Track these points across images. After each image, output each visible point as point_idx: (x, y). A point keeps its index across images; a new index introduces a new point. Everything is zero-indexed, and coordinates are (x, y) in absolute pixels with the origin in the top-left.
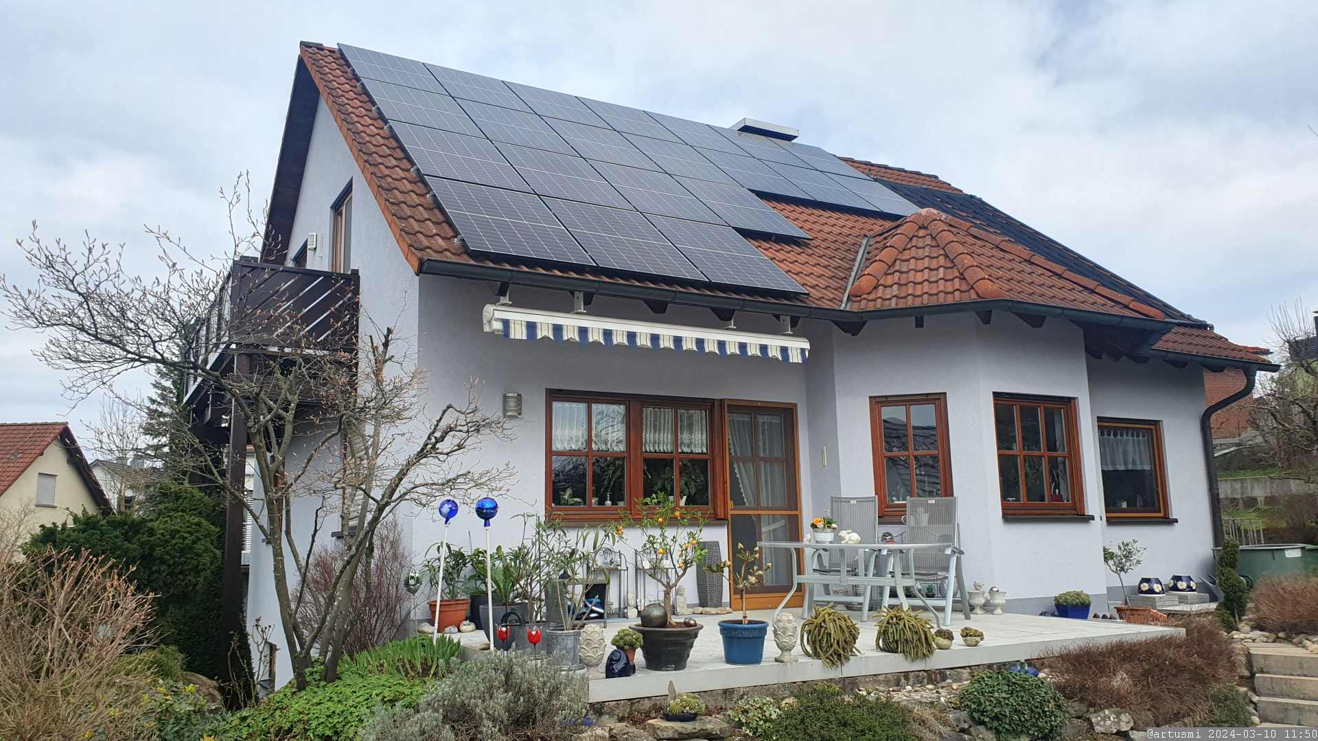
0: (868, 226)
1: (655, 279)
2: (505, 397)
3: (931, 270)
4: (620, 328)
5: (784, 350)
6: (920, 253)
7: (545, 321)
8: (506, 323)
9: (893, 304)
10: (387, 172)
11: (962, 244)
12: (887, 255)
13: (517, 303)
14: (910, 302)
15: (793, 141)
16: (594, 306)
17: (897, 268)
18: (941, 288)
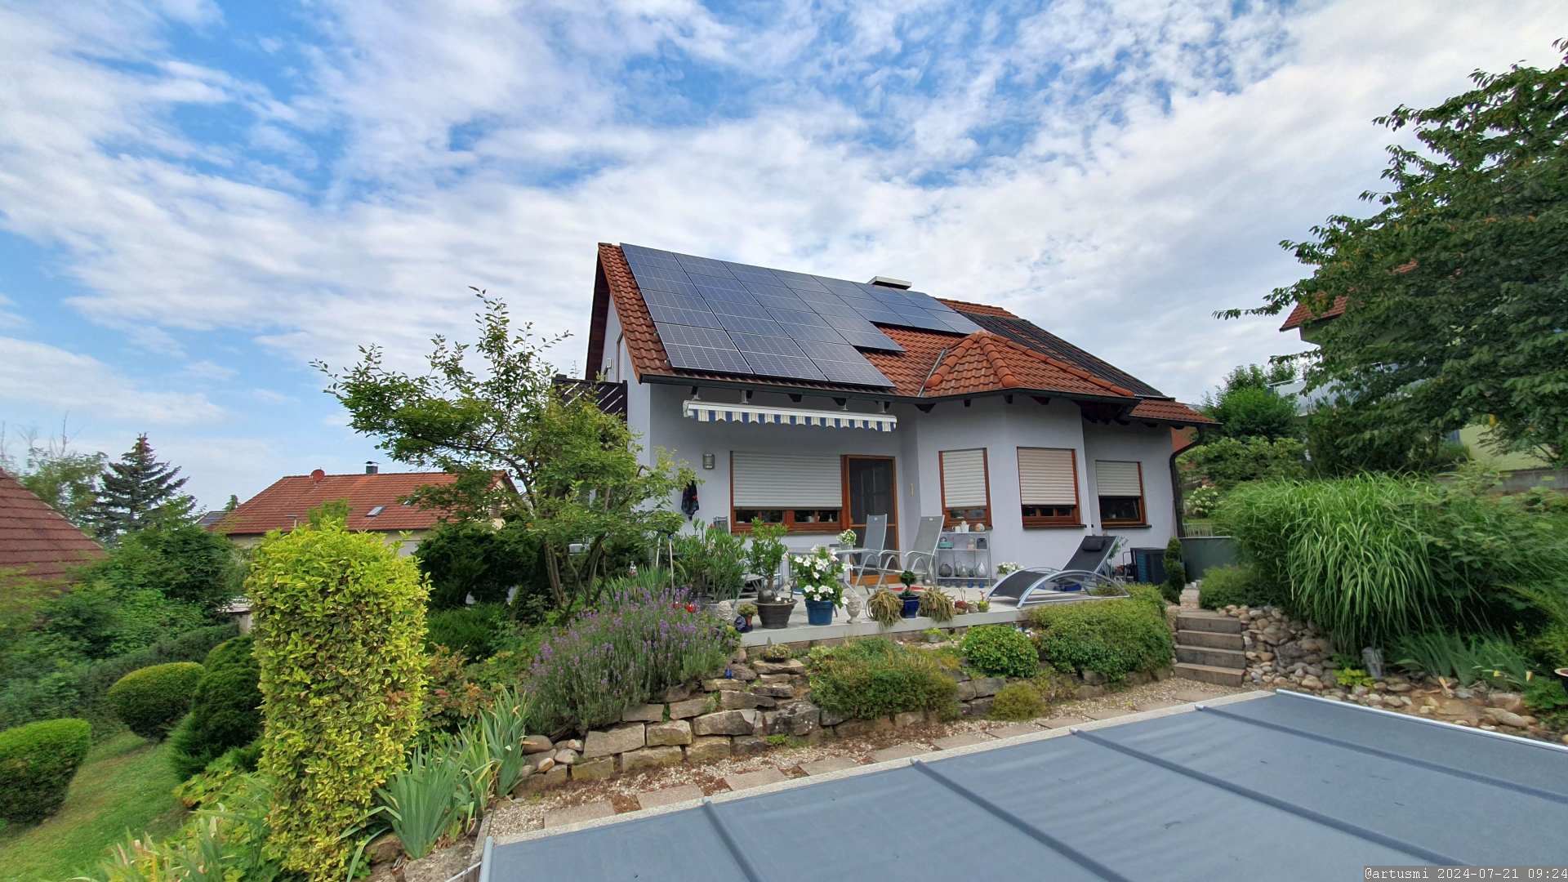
0: (948, 342)
1: (793, 381)
2: (704, 457)
3: (978, 369)
4: (770, 413)
5: (879, 424)
6: (972, 359)
7: (721, 410)
8: (696, 411)
9: (950, 392)
10: (633, 320)
11: (1000, 352)
12: (951, 361)
13: (705, 399)
14: (961, 391)
15: (909, 289)
16: (752, 397)
17: (956, 368)
18: (982, 381)
